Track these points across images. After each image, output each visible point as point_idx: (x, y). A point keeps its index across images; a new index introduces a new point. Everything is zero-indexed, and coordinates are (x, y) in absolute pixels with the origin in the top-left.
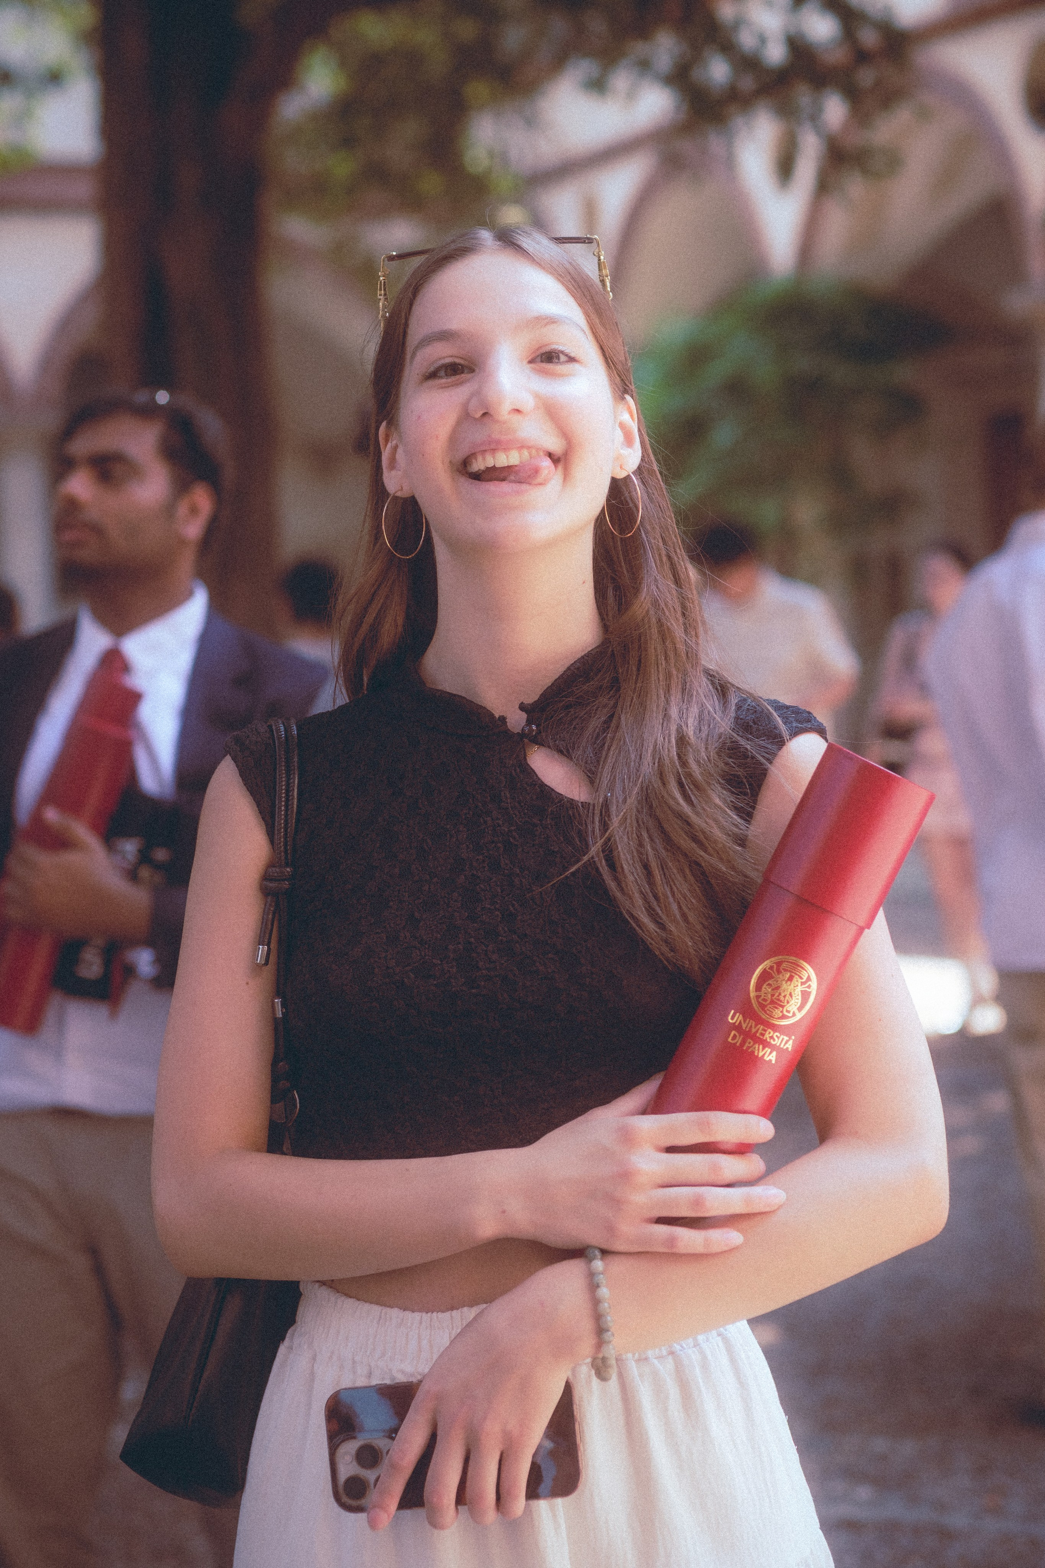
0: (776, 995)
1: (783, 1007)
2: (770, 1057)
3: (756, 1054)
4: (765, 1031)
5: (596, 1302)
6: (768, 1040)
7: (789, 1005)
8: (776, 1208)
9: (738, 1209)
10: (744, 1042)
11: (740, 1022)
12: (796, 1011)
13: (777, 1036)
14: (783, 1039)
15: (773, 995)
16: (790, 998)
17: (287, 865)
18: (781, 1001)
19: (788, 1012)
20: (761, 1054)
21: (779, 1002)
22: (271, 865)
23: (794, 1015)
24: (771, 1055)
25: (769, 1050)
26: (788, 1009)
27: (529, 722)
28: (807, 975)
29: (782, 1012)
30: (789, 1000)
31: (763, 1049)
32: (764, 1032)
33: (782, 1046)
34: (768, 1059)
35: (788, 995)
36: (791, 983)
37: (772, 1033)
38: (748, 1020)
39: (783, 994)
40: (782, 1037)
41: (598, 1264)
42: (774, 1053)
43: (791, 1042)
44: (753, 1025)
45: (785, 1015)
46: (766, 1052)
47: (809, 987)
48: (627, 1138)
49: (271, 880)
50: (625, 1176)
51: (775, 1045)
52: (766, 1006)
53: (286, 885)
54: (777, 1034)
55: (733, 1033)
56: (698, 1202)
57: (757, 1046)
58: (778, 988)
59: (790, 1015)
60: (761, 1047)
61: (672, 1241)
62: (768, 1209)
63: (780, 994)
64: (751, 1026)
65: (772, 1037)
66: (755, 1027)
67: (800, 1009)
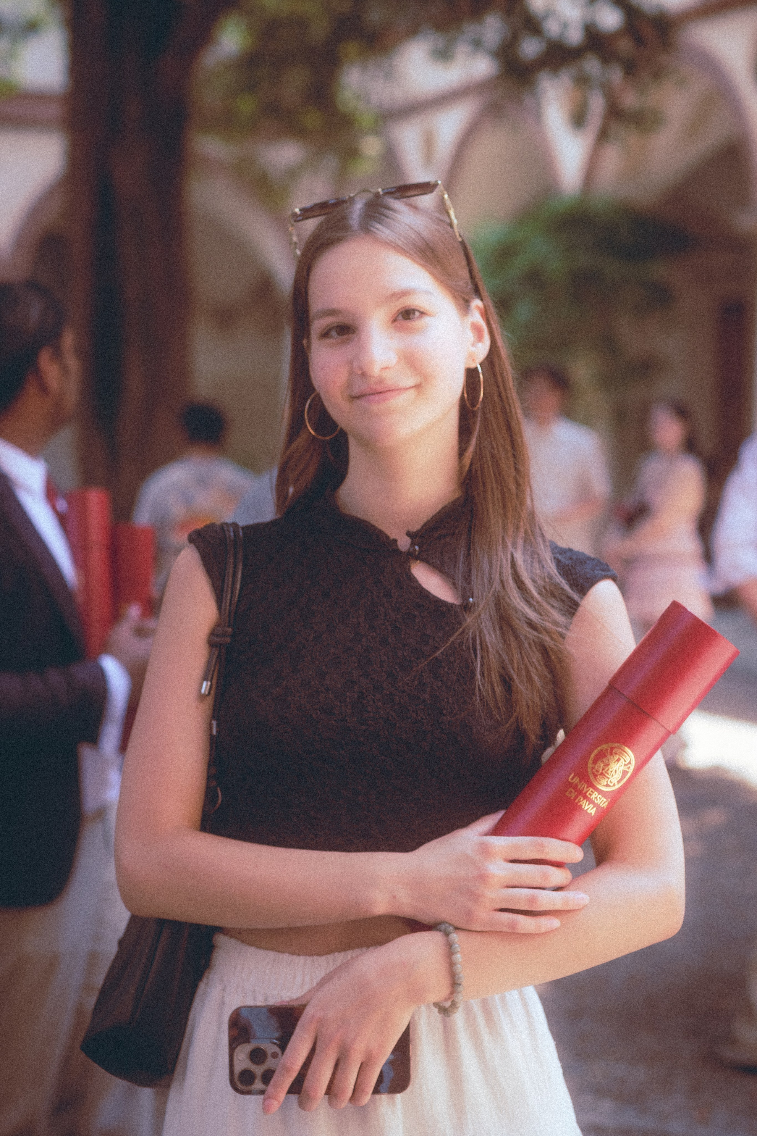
0: (606, 770)
1: (608, 778)
2: (591, 811)
3: (583, 807)
4: (593, 792)
5: (451, 965)
6: (593, 799)
7: (613, 778)
8: (581, 907)
9: (559, 906)
10: (576, 797)
11: (577, 783)
12: (616, 784)
13: (600, 798)
14: (603, 800)
15: (603, 769)
16: (615, 774)
17: (229, 626)
18: (608, 774)
19: (611, 782)
20: (586, 808)
21: (606, 775)
22: (218, 625)
23: (614, 785)
24: (592, 810)
25: (592, 806)
26: (611, 781)
27: (413, 544)
28: (629, 760)
29: (607, 782)
30: (613, 775)
31: (588, 805)
32: (591, 793)
33: (601, 805)
34: (590, 812)
35: (614, 771)
36: (618, 762)
37: (597, 794)
38: (583, 782)
39: (610, 770)
40: (603, 798)
41: (455, 936)
42: (595, 809)
43: (607, 803)
44: (585, 787)
45: (608, 784)
46: (590, 807)
47: (629, 768)
48: (485, 851)
49: (217, 636)
50: (483, 878)
51: (597, 803)
52: (597, 776)
53: (228, 640)
54: (600, 796)
55: (570, 789)
56: (532, 900)
57: (585, 801)
58: (608, 765)
59: (611, 785)
60: (588, 802)
61: (513, 925)
62: (577, 908)
63: (608, 769)
64: (584, 788)
65: (596, 798)
66: (586, 789)
67: (619, 782)
